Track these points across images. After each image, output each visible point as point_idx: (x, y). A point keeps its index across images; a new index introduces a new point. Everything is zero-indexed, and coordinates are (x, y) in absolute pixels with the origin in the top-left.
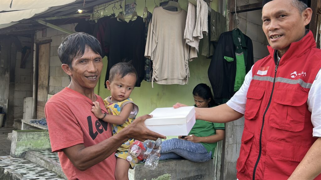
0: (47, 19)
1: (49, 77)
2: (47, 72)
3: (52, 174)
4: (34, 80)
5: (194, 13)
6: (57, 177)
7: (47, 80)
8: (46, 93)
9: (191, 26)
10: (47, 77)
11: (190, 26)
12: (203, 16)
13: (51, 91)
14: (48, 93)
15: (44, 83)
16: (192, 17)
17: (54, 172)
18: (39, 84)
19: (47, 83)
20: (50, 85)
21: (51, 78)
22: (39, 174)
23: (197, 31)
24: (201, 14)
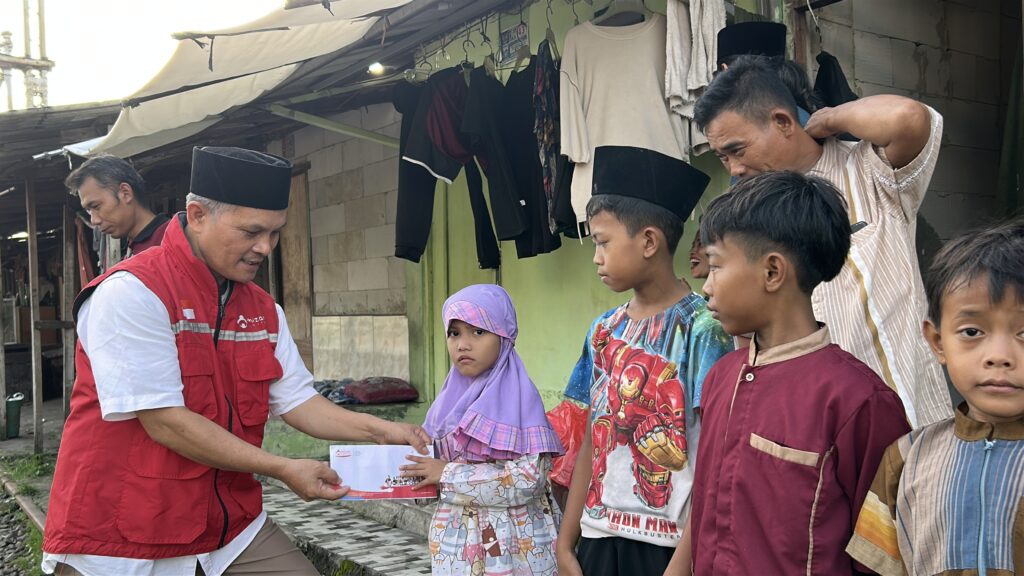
0: (295, 100)
1: (311, 268)
2: (305, 253)
3: (342, 513)
4: (271, 282)
5: (685, 24)
6: (355, 518)
7: (307, 277)
8: (308, 314)
9: (682, 59)
10: (306, 271)
11: (678, 61)
12: (711, 27)
13: (321, 307)
14: (313, 313)
15: (299, 288)
16: (681, 35)
17: (345, 507)
18: (286, 291)
19: (307, 285)
20: (315, 290)
21: (317, 270)
22: (310, 512)
23: (697, 72)
24: (705, 24)
